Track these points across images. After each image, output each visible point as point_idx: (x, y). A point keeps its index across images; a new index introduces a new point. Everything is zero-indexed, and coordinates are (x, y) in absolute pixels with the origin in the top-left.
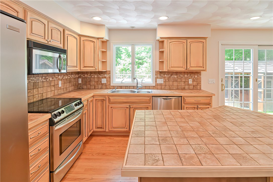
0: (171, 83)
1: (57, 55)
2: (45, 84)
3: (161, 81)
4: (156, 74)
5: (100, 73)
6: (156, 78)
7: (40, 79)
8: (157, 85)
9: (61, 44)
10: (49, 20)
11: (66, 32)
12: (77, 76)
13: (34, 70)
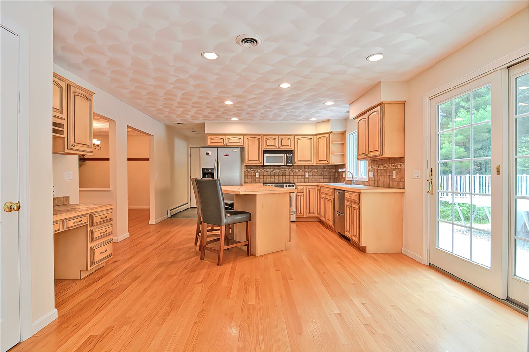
0: (379, 177)
3: (371, 175)
4: (369, 165)
6: (369, 171)
8: (369, 180)
9: (290, 146)
10: (278, 135)
11: (296, 137)
12: (334, 171)
13: (266, 164)
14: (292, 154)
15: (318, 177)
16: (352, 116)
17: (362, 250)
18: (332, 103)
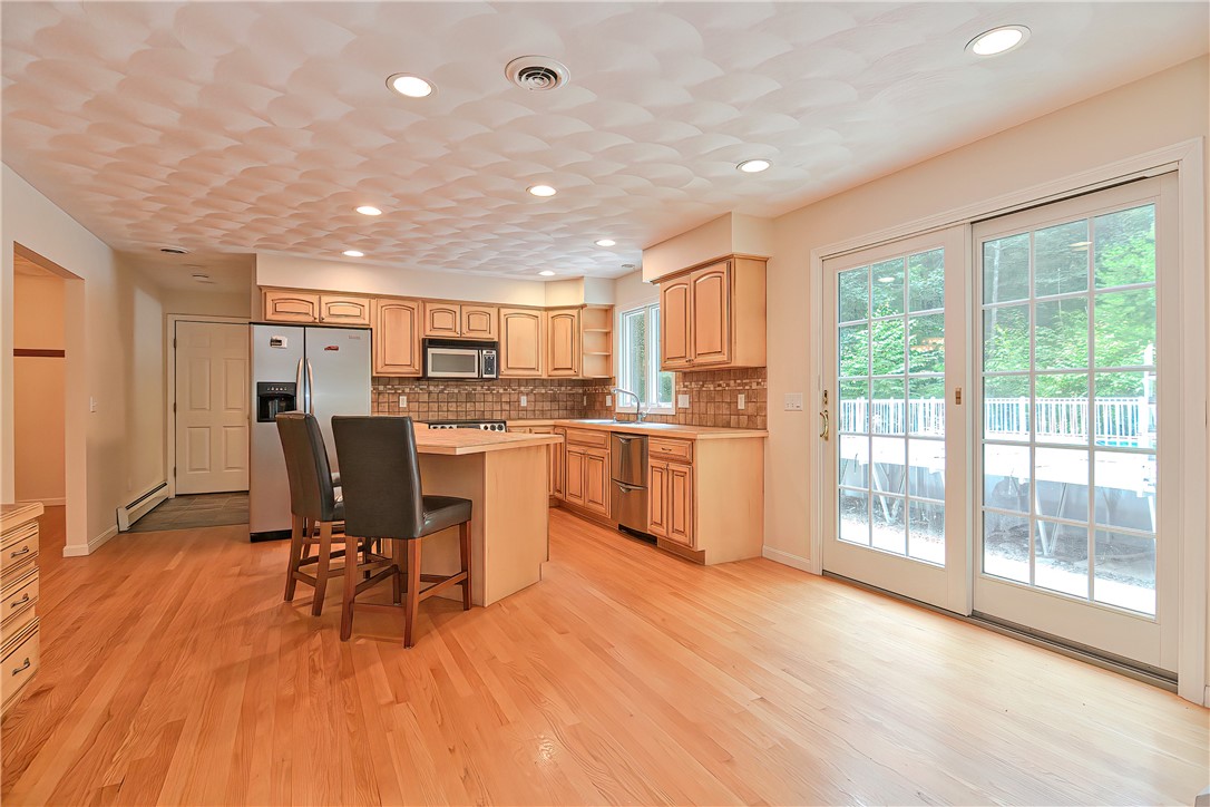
0: (703, 407)
3: (684, 401)
4: (678, 380)
6: (677, 394)
8: (678, 411)
9: (490, 332)
10: (462, 304)
11: (503, 311)
12: (581, 391)
13: (431, 374)
14: (494, 352)
15: (547, 406)
16: (649, 274)
17: (695, 559)
18: (613, 243)
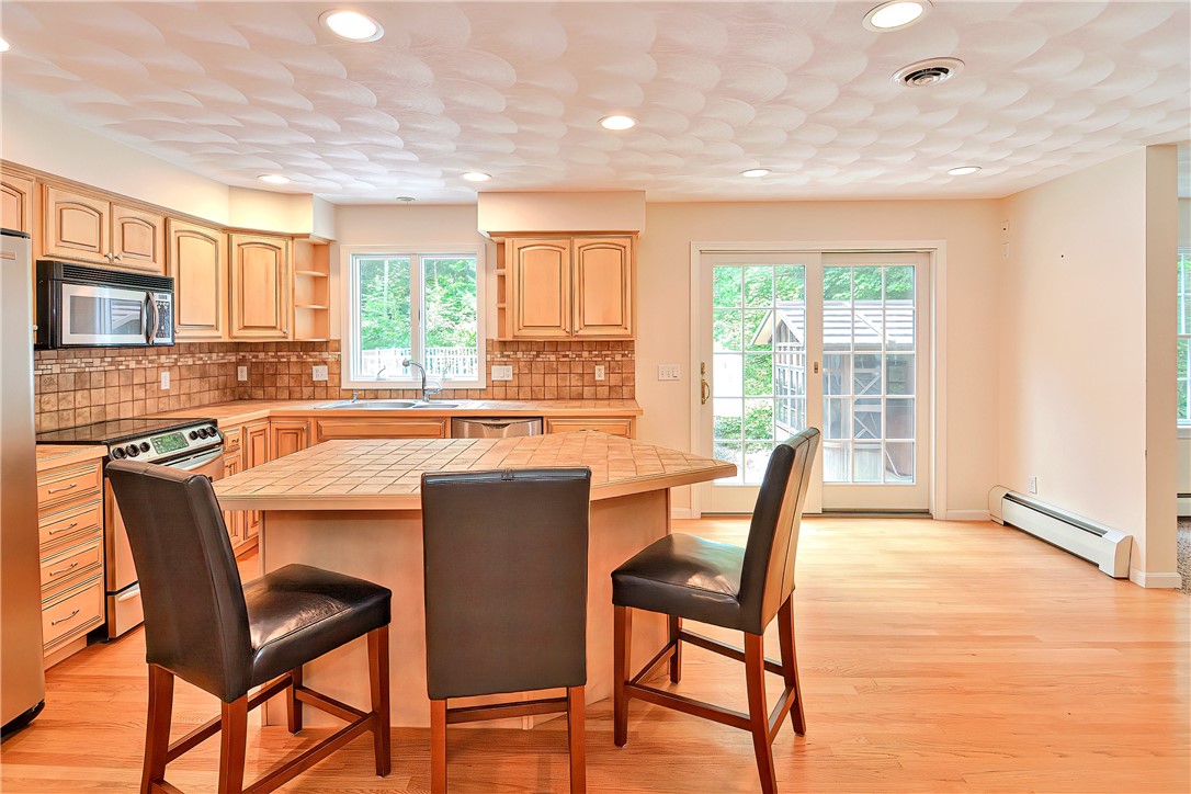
0: (537, 379)
1: (140, 296)
2: (114, 379)
3: (503, 373)
4: (490, 349)
5: (307, 347)
6: (489, 364)
7: (97, 362)
8: (492, 385)
9: (154, 260)
11: (175, 225)
12: (233, 359)
13: (67, 337)
14: (169, 296)
16: (488, 225)
